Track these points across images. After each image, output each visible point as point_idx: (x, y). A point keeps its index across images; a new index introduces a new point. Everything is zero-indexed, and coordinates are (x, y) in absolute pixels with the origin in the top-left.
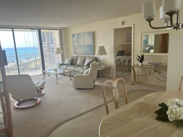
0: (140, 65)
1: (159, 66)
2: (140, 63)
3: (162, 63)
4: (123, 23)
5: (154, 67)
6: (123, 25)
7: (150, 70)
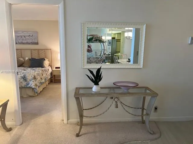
0: (94, 90)
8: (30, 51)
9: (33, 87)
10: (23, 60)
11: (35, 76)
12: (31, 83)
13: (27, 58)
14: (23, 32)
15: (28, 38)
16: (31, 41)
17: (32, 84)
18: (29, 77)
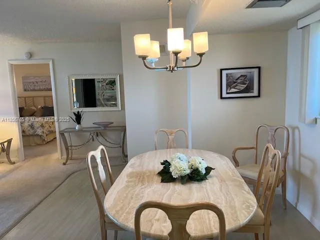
0: (77, 128)
1: (110, 127)
2: (78, 125)
3: (113, 121)
4: (30, 55)
5: (103, 128)
6: (31, 57)
7: (92, 135)
8: (43, 98)
9: (40, 134)
10: (35, 109)
11: (42, 124)
12: (38, 130)
13: (39, 107)
14: (34, 77)
15: (41, 83)
16: (44, 88)
17: (39, 132)
18: (37, 125)
